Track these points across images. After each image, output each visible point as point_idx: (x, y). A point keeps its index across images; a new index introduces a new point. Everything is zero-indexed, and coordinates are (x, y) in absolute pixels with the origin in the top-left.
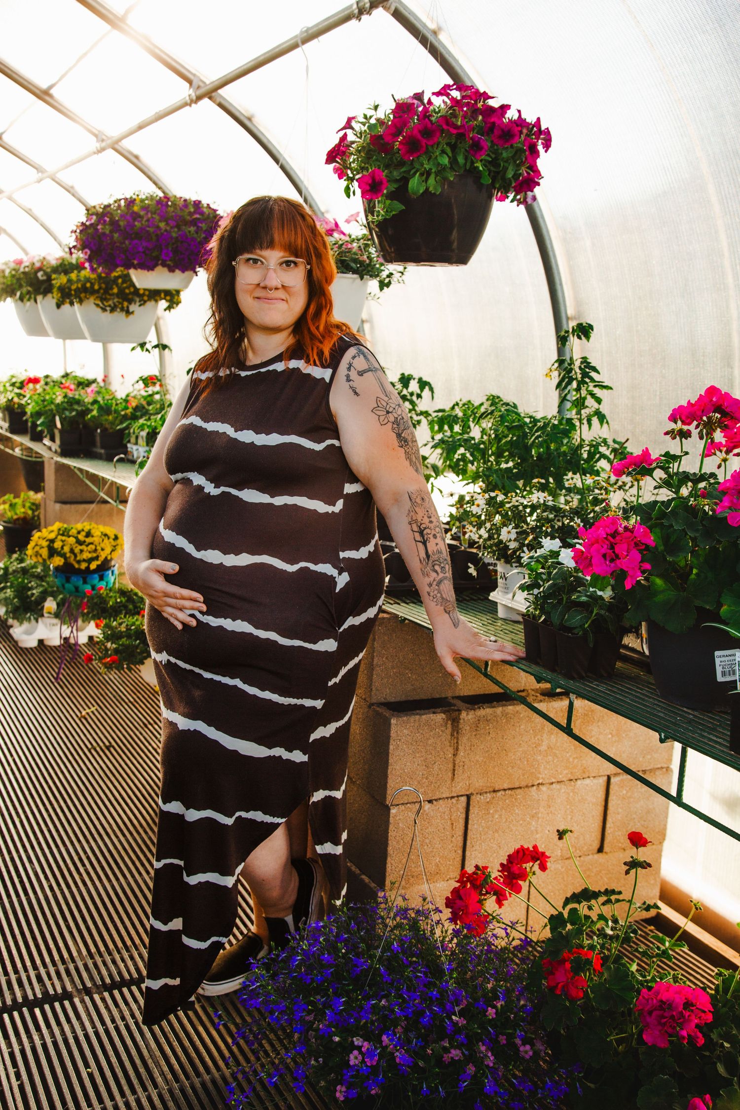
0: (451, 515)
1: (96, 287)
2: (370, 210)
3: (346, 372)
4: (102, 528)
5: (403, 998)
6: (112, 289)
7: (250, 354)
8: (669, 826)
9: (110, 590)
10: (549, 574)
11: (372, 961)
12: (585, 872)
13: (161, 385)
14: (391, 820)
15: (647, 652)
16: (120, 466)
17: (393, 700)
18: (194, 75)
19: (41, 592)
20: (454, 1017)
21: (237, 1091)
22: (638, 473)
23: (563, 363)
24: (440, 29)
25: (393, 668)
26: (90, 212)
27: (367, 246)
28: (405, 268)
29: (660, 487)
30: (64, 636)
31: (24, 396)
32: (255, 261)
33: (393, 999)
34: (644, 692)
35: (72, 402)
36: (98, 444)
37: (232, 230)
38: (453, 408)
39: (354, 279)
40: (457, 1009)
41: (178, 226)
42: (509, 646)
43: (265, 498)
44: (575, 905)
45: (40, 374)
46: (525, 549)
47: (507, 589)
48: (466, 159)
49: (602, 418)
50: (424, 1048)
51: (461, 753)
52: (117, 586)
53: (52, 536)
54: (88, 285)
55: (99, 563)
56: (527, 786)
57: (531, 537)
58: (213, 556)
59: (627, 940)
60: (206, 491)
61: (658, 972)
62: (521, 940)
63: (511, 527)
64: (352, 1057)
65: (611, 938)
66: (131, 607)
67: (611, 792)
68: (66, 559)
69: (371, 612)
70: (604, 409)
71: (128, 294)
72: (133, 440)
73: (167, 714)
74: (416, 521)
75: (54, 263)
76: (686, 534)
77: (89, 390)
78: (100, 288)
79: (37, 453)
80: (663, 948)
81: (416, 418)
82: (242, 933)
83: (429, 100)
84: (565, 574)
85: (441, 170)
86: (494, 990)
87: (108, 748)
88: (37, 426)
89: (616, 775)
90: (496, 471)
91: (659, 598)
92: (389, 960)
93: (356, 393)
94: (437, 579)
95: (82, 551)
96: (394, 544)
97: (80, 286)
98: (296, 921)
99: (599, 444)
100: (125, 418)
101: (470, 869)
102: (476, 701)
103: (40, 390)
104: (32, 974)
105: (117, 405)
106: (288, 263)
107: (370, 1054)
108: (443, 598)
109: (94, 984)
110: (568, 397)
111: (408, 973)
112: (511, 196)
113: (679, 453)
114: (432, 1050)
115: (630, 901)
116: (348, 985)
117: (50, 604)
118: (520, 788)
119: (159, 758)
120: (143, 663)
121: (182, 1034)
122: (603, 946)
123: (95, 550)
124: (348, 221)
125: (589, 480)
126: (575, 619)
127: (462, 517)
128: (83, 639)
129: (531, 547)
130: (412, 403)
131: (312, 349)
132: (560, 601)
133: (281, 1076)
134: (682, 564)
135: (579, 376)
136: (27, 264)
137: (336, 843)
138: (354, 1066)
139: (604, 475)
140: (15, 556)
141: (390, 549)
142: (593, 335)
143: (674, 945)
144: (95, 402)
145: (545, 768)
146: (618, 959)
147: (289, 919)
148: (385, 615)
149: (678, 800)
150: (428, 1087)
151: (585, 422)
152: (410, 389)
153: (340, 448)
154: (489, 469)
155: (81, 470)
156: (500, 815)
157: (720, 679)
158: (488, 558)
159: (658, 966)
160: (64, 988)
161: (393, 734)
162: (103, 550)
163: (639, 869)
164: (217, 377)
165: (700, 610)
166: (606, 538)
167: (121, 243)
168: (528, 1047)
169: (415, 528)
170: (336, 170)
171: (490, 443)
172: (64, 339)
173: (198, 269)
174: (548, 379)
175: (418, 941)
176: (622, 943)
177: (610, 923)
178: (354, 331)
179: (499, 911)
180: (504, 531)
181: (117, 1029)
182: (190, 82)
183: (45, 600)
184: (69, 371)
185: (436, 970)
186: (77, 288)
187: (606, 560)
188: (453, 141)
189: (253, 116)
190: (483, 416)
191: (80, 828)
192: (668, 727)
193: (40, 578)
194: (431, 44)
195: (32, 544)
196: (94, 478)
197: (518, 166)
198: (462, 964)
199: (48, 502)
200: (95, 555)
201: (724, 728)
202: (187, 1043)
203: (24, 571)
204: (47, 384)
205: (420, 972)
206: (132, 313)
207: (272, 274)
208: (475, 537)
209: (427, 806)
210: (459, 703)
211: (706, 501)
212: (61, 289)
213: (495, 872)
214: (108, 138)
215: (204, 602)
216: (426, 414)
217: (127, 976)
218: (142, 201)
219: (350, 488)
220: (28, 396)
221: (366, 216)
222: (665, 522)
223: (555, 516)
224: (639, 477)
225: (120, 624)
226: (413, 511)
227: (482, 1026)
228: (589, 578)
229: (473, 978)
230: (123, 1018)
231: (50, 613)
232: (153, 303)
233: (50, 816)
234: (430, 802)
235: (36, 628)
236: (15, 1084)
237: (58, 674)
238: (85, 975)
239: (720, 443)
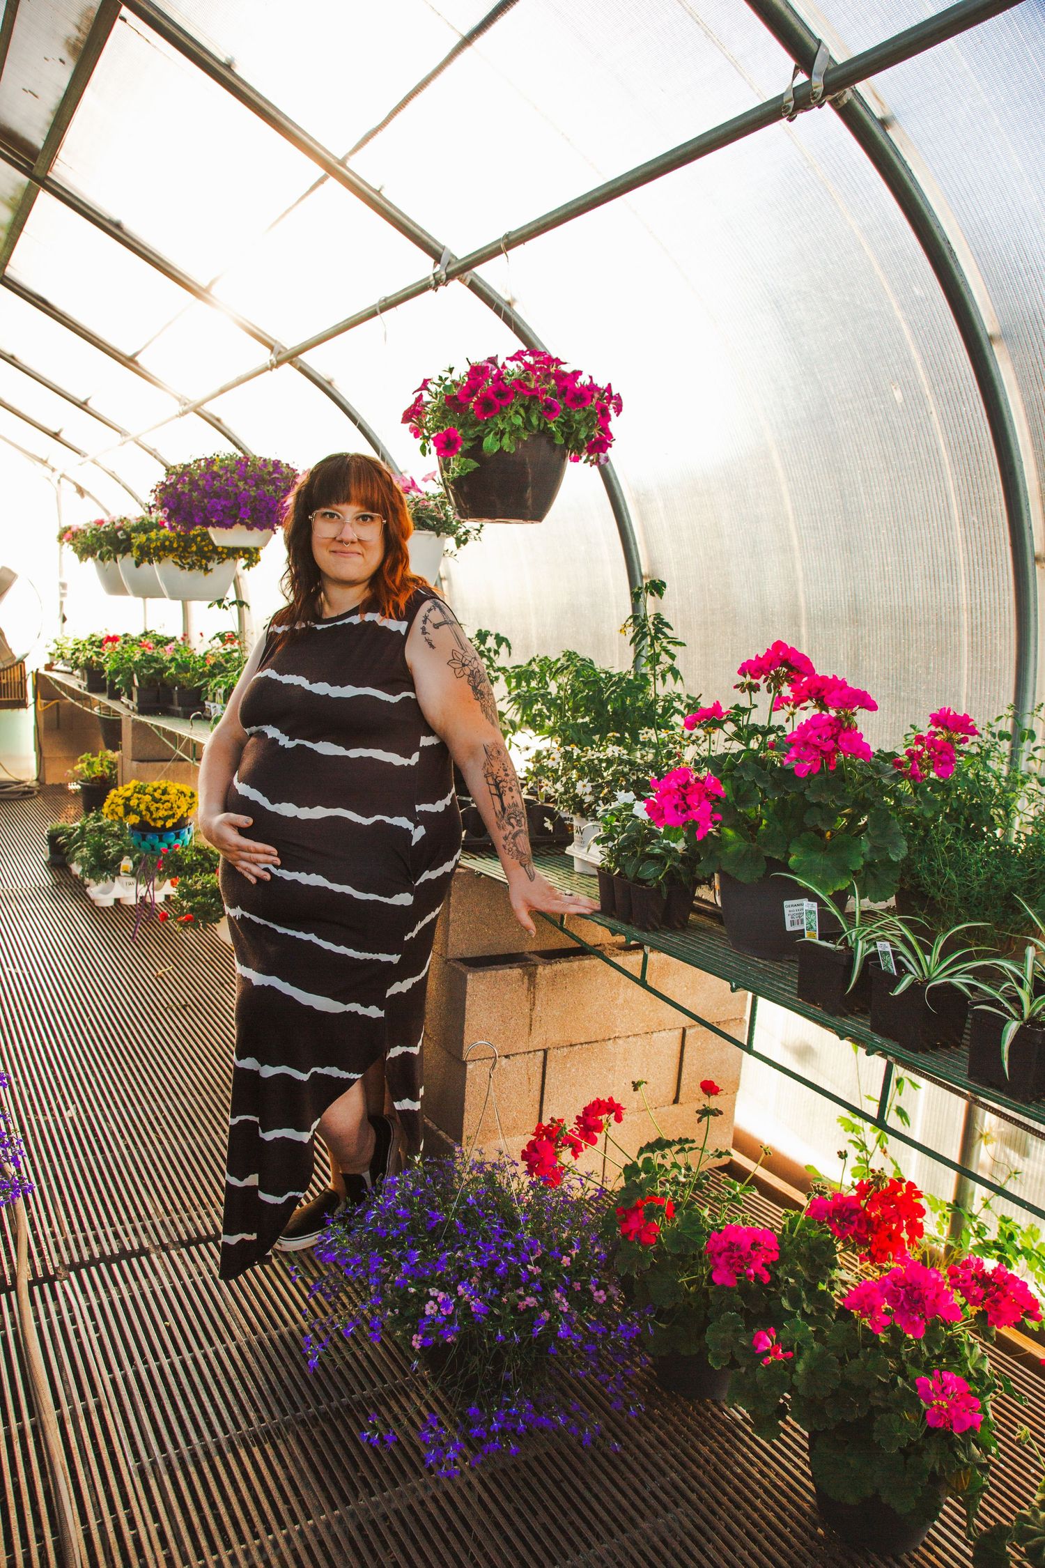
0: (528, 770)
1: (175, 545)
2: (445, 467)
3: (422, 625)
4: (178, 786)
5: (479, 1250)
6: (191, 547)
7: (327, 608)
8: (742, 1076)
9: (186, 848)
10: (624, 826)
11: (448, 1214)
12: (660, 1123)
13: (239, 643)
14: (468, 1075)
15: (719, 904)
16: (197, 723)
17: (469, 955)
18: (276, 341)
19: (118, 851)
20: (529, 1266)
21: (315, 1342)
22: (709, 726)
23: (637, 619)
24: (514, 300)
25: (469, 922)
26: (169, 470)
27: (443, 503)
28: (482, 526)
29: (731, 739)
30: (140, 895)
31: (103, 655)
32: (332, 515)
33: (468, 1250)
34: (716, 943)
35: (150, 660)
36: (176, 701)
37: (309, 486)
38: (530, 664)
39: (431, 535)
40: (532, 1258)
41: (257, 485)
42: (584, 899)
43: (339, 751)
44: (649, 1155)
45: (120, 633)
46: (600, 802)
47: (582, 843)
48: (539, 420)
49: (676, 673)
50: (499, 1297)
51: (538, 1008)
52: (194, 843)
53: (128, 794)
54: (167, 543)
55: (175, 820)
56: (604, 1040)
57: (606, 791)
58: (287, 809)
59: (698, 1186)
60: (281, 743)
61: (729, 1215)
62: (596, 1190)
63: (586, 780)
64: (427, 1307)
65: (684, 1185)
66: (207, 865)
67: (687, 1044)
68: (141, 816)
69: (448, 867)
70: (678, 664)
71: (207, 552)
72: (210, 697)
73: (240, 969)
74: (492, 774)
75: (134, 522)
76: (756, 786)
77: (167, 648)
78: (179, 546)
79: (115, 711)
80: (733, 1192)
81: (493, 674)
82: (319, 1190)
83: (504, 364)
84: (639, 827)
85: (515, 430)
86: (569, 1240)
87: (184, 1007)
88: (115, 684)
89: (691, 1027)
90: (573, 725)
91: (731, 849)
92: (465, 1213)
93: (432, 646)
94: (513, 832)
95: (158, 809)
96: (470, 799)
97: (159, 544)
98: (373, 1177)
99: (672, 700)
100: (203, 675)
101: (546, 1122)
102: (552, 955)
103: (119, 649)
104: (109, 1230)
105: (195, 662)
106: (364, 518)
107: (445, 1304)
108: (517, 850)
109: (172, 1240)
110: (643, 653)
111: (484, 1224)
112: (584, 458)
113: (748, 706)
114: (508, 1298)
115: (702, 1149)
116: (424, 1238)
117: (127, 863)
118: (597, 1041)
119: (233, 1015)
120: (219, 922)
121: (259, 1289)
122: (675, 1193)
123: (172, 808)
124: (425, 480)
125: (663, 734)
126: (650, 872)
127: (540, 770)
128: (159, 898)
129: (606, 801)
130: (489, 659)
131: (388, 602)
132: (635, 854)
133: (358, 1326)
134: (753, 815)
135: (653, 632)
136: (108, 524)
137: (414, 1098)
138: (430, 1316)
139: (678, 730)
140: (92, 815)
141: (468, 803)
142: (666, 592)
143: (744, 1189)
144: (173, 660)
145: (622, 1021)
146: (690, 1205)
147: (366, 1175)
148: (461, 870)
149: (748, 1048)
150: (503, 1333)
151: (659, 677)
152: (487, 646)
153: (416, 701)
154: (565, 723)
155: (158, 728)
156: (577, 1070)
157: (789, 928)
158: (564, 813)
159: (729, 1209)
160: (141, 1244)
161: (469, 989)
162: (179, 807)
163: (711, 1117)
164: (292, 630)
165: (769, 860)
166: (678, 790)
167: (200, 502)
168: (602, 1292)
169: (491, 781)
170: (412, 429)
171: (566, 698)
172: (145, 597)
173: (276, 527)
174: (623, 634)
175: (494, 1193)
176: (695, 1189)
177: (683, 1171)
178: (431, 585)
179: (574, 1162)
180: (579, 784)
181: (194, 1284)
182: (272, 348)
183: (121, 859)
184: (148, 630)
185: (511, 1221)
186: (156, 546)
187: (677, 810)
188: (527, 403)
189: (332, 380)
190: (560, 671)
191: (156, 1088)
192: (740, 977)
193: (117, 836)
194: (505, 312)
195: (108, 802)
196: (172, 736)
197: (591, 428)
198: (537, 1215)
199: (125, 760)
200: (171, 813)
201: (793, 977)
202: (264, 1297)
203: (101, 830)
204: (125, 642)
205: (496, 1224)
206: (211, 570)
207: (348, 528)
208: (551, 792)
209: (504, 1061)
210: (536, 958)
211: (775, 753)
212: (140, 547)
213: (570, 1125)
214: (191, 402)
215: (278, 856)
216: (503, 670)
217: (204, 1233)
218: (222, 461)
219: (426, 741)
220: (106, 654)
221: (442, 473)
222: (736, 774)
223: (630, 770)
224: (710, 729)
225: (196, 882)
226: (488, 764)
227: (557, 1274)
228: (662, 830)
229: (548, 1229)
230: (200, 1274)
231: (126, 872)
232: (231, 560)
233: (126, 1075)
234: (507, 1057)
235: (112, 888)
236: (94, 1336)
237: (134, 934)
238: (161, 1232)
239: (788, 697)
